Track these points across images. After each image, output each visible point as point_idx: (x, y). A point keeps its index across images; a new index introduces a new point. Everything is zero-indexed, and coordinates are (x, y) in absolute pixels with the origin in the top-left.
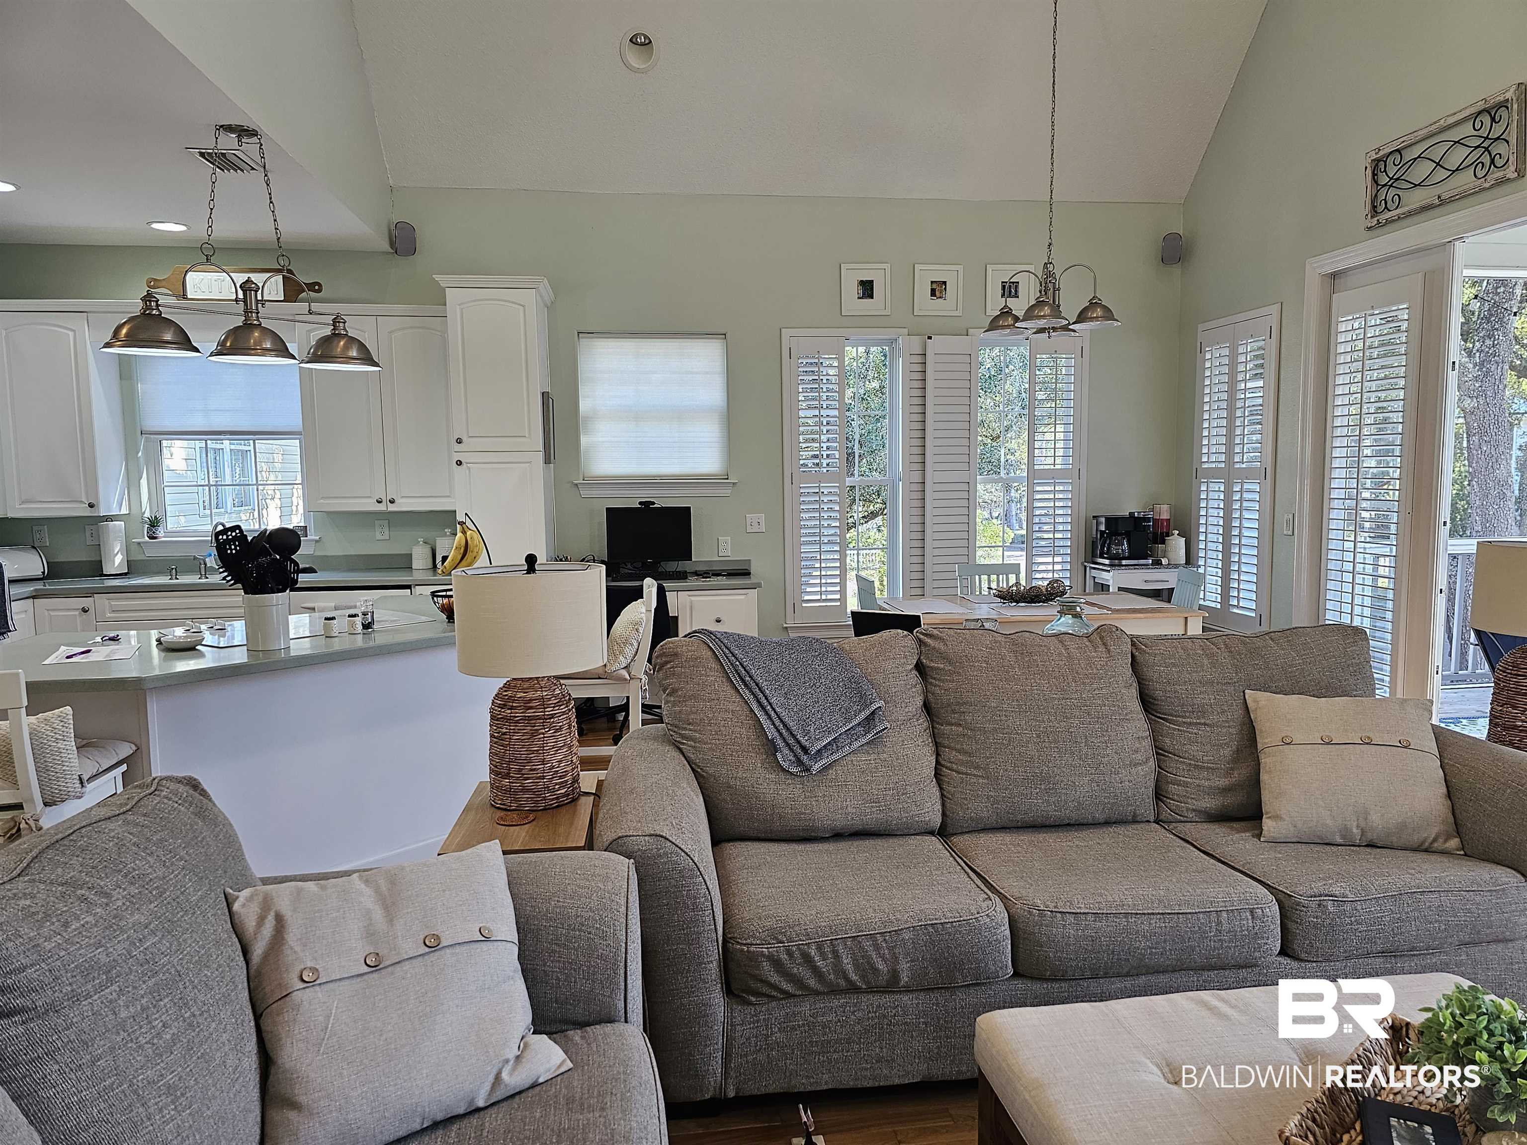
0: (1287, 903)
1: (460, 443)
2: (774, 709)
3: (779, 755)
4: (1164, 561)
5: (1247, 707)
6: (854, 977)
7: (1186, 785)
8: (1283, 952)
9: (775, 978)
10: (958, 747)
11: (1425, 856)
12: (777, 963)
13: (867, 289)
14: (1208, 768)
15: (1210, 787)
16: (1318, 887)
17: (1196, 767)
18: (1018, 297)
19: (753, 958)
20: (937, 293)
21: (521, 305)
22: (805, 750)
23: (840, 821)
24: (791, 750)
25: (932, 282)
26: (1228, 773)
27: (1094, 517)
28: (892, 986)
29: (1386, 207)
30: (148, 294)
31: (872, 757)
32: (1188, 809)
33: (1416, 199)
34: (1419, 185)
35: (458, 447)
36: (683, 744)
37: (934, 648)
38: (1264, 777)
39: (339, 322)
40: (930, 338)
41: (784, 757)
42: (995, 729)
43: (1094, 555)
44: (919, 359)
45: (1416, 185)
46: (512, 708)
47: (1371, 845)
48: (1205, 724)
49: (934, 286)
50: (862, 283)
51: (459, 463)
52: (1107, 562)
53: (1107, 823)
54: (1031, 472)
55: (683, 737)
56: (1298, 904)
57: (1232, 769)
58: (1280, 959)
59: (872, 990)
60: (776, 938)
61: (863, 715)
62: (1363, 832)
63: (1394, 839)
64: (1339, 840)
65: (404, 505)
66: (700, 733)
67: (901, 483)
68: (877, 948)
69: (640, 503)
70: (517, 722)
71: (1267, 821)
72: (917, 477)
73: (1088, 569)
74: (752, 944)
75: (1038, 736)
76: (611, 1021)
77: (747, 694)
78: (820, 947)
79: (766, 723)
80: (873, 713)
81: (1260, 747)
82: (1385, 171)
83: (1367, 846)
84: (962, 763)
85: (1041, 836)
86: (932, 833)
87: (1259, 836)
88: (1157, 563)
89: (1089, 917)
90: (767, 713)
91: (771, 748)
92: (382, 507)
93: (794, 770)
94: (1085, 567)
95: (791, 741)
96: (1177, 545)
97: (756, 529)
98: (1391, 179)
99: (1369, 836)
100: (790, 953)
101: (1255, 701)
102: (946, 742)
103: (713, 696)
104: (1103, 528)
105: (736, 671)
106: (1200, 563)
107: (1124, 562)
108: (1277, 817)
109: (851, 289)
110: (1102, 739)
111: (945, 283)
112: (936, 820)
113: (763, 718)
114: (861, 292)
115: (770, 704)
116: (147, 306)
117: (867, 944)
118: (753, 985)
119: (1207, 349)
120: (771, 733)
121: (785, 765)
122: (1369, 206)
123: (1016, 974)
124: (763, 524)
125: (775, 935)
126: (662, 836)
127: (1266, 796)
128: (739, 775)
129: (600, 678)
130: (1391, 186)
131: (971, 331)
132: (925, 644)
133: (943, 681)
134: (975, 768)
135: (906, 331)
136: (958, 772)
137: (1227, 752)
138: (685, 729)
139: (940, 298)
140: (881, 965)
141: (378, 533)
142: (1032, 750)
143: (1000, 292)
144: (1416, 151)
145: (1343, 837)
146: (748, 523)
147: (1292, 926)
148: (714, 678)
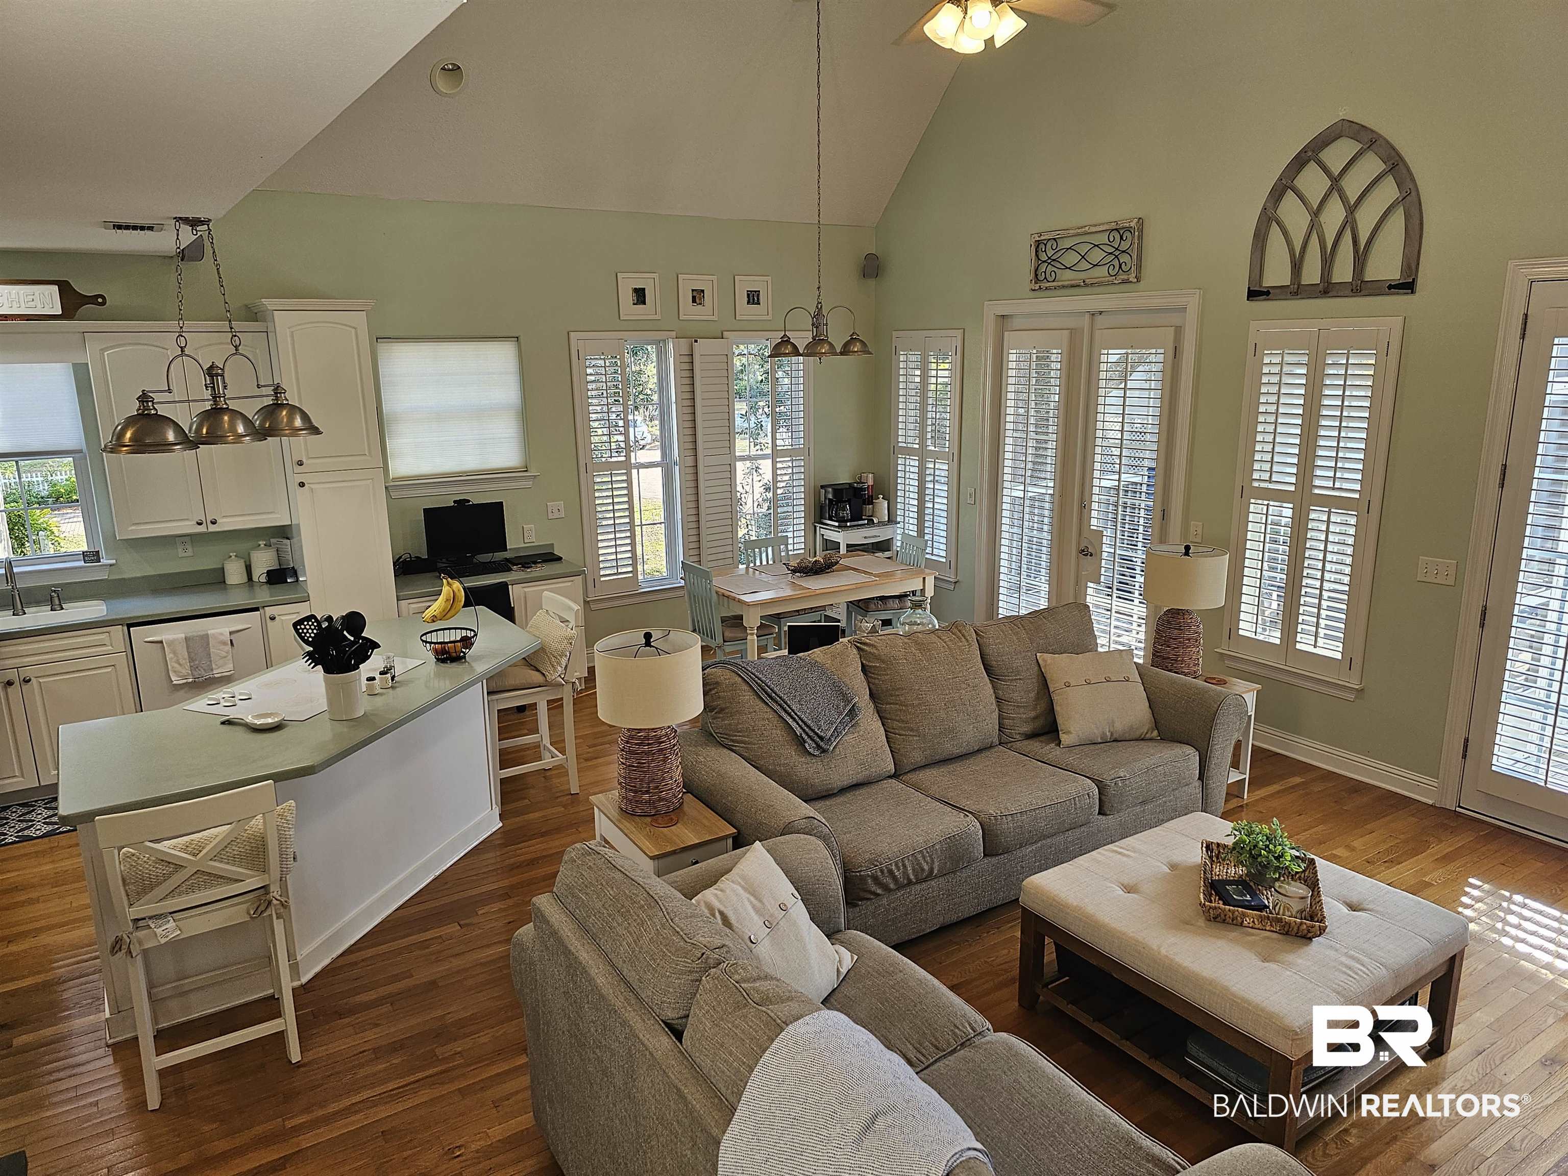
0: (1100, 786)
1: (301, 465)
2: (796, 714)
3: (807, 745)
4: (876, 521)
5: (1039, 664)
6: (912, 877)
7: (1013, 719)
8: (1099, 813)
9: (873, 888)
10: (898, 718)
11: (1142, 742)
12: (875, 879)
13: (640, 295)
14: (1024, 707)
15: (1026, 718)
16: (1112, 773)
17: (1018, 706)
18: (759, 304)
19: (863, 879)
20: (697, 300)
21: (354, 328)
22: (821, 738)
23: (846, 782)
24: (813, 740)
25: (693, 290)
26: (1035, 708)
27: (822, 487)
28: (930, 876)
29: (1045, 278)
30: (144, 394)
31: (856, 735)
32: (1016, 733)
33: (1067, 276)
34: (1069, 268)
35: (299, 469)
36: (736, 746)
37: (870, 652)
38: (1057, 708)
39: (280, 393)
40: (696, 341)
41: (809, 745)
42: (920, 704)
43: (822, 517)
44: (687, 359)
45: (1067, 268)
46: (649, 744)
47: (1116, 741)
48: (1020, 679)
49: (695, 294)
50: (636, 291)
51: (302, 485)
52: (837, 524)
53: (979, 751)
54: (775, 451)
55: (733, 741)
56: (1106, 785)
57: (1036, 705)
58: (1100, 817)
59: (919, 881)
60: (873, 864)
61: (848, 708)
62: (1112, 734)
63: (1127, 735)
64: (1100, 740)
65: (226, 524)
66: (748, 736)
67: (677, 468)
68: (924, 857)
69: (455, 502)
70: (654, 754)
71: (1064, 735)
72: (690, 461)
73: (818, 528)
74: (861, 871)
75: (945, 705)
76: (841, 931)
77: (776, 707)
78: (896, 865)
79: (794, 725)
80: (853, 706)
81: (1051, 690)
82: (1045, 251)
83: (1113, 741)
84: (902, 728)
85: (951, 767)
86: (890, 777)
87: (1059, 744)
88: (871, 522)
89: (1018, 815)
90: (792, 717)
91: (800, 742)
92: (202, 529)
93: (816, 753)
94: (815, 527)
95: (812, 734)
96: (882, 505)
97: (556, 515)
98: (1049, 258)
99: (1115, 736)
100: (882, 871)
101: (1044, 660)
102: (888, 716)
103: (752, 710)
104: (830, 496)
105: (762, 689)
106: (898, 519)
107: (848, 524)
108: (1068, 732)
109: (627, 297)
110: (977, 700)
111: (703, 291)
112: (891, 768)
113: (790, 721)
114: (635, 298)
115: (793, 711)
116: (144, 406)
117: (919, 856)
118: (862, 894)
119: (902, 353)
120: (799, 731)
121: (811, 750)
122: (1033, 275)
123: (985, 855)
124: (562, 510)
125: (872, 862)
126: (812, 817)
127: (1060, 720)
128: (782, 762)
129: (540, 686)
130: (1049, 263)
131: (725, 333)
132: (862, 650)
133: (880, 675)
134: (911, 731)
135: (674, 334)
136: (900, 735)
137: (1032, 695)
138: (736, 736)
139: (700, 304)
140: (926, 867)
141: (180, 550)
142: (943, 714)
143: (746, 299)
144: (1068, 243)
145: (1101, 738)
146: (550, 511)
147: (1103, 797)
148: (747, 696)
